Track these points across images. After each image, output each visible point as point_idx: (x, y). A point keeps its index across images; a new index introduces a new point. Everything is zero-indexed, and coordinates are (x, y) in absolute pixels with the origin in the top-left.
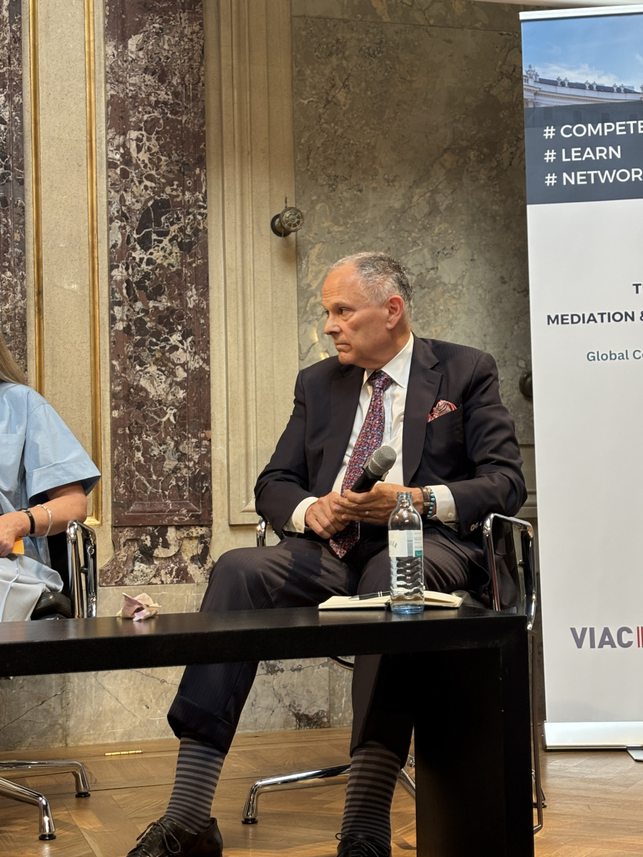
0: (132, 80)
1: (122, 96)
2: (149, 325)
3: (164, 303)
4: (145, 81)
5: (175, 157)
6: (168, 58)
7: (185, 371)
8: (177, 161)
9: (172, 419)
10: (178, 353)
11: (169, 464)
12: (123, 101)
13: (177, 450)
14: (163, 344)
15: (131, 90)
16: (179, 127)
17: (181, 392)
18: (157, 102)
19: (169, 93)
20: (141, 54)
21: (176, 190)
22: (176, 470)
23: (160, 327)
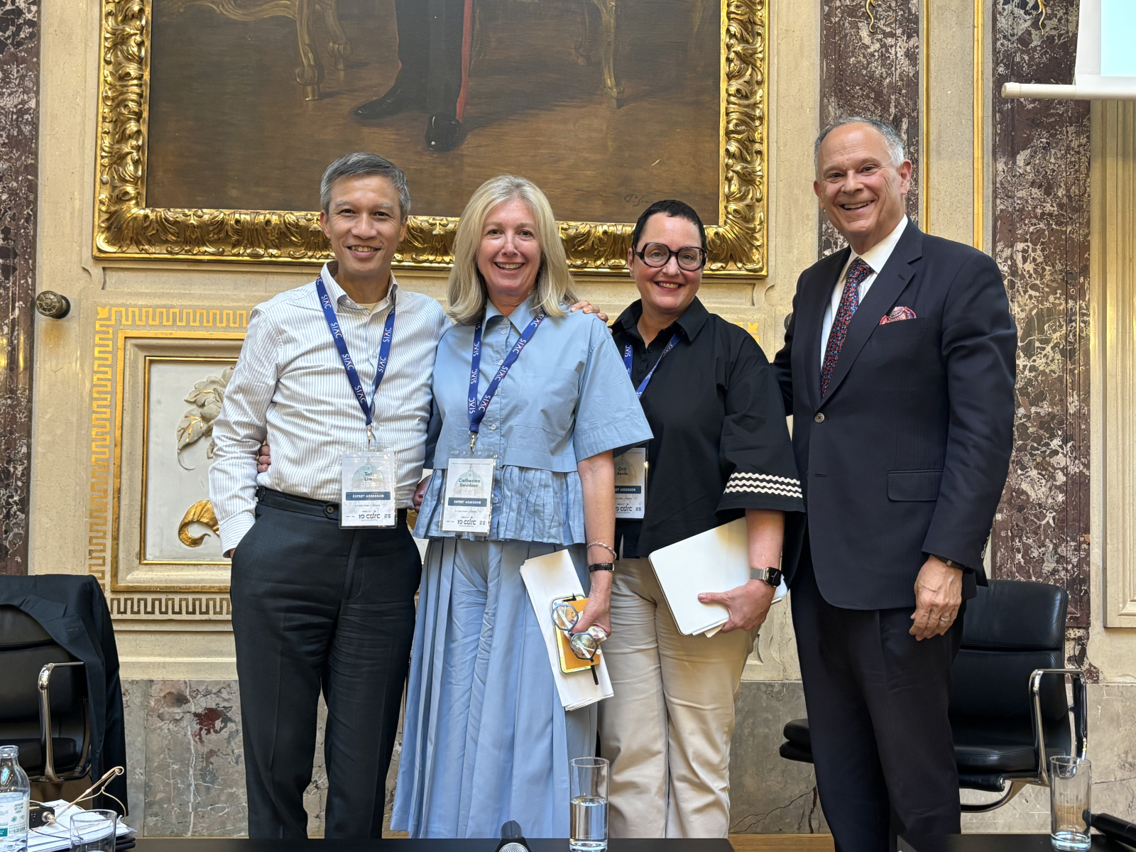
0: (1019, 194)
1: (1010, 210)
2: (1031, 430)
3: (1045, 409)
4: (1031, 195)
5: (1059, 266)
6: (1054, 171)
7: (1064, 475)
8: (1060, 271)
9: (1051, 522)
10: (1058, 457)
11: (1048, 566)
12: (1012, 215)
13: (1056, 553)
14: (1044, 449)
15: (1018, 204)
16: (1063, 237)
17: (1061, 495)
18: (1043, 214)
19: (1054, 205)
20: (1028, 168)
21: (1059, 298)
22: (1055, 572)
23: (1042, 432)
